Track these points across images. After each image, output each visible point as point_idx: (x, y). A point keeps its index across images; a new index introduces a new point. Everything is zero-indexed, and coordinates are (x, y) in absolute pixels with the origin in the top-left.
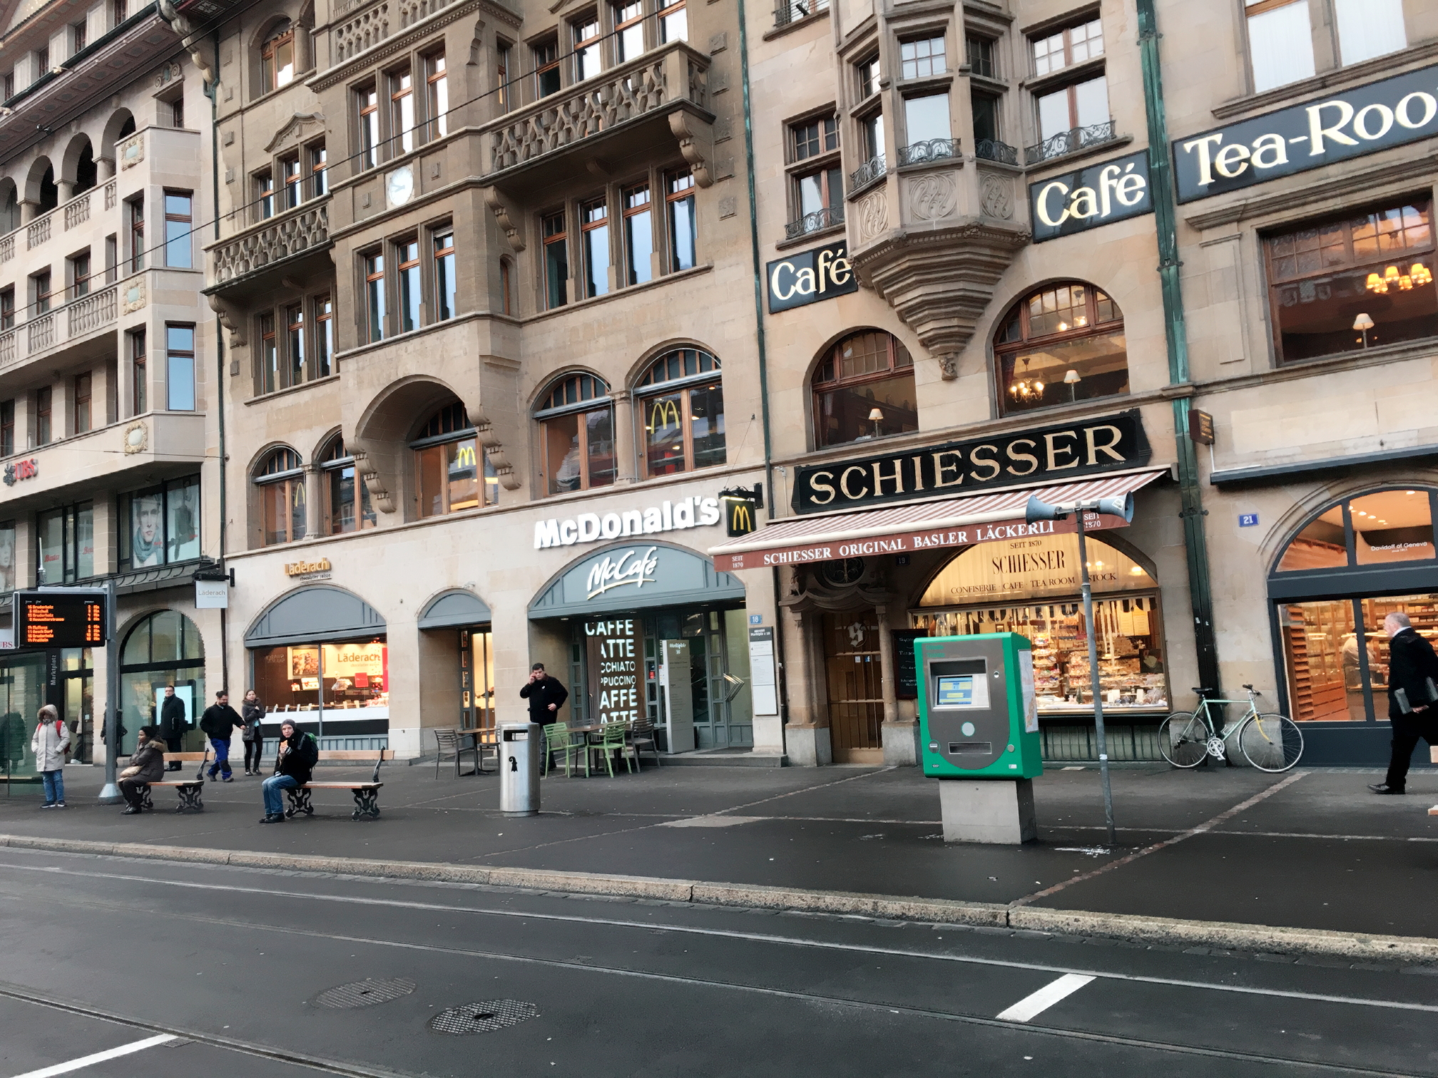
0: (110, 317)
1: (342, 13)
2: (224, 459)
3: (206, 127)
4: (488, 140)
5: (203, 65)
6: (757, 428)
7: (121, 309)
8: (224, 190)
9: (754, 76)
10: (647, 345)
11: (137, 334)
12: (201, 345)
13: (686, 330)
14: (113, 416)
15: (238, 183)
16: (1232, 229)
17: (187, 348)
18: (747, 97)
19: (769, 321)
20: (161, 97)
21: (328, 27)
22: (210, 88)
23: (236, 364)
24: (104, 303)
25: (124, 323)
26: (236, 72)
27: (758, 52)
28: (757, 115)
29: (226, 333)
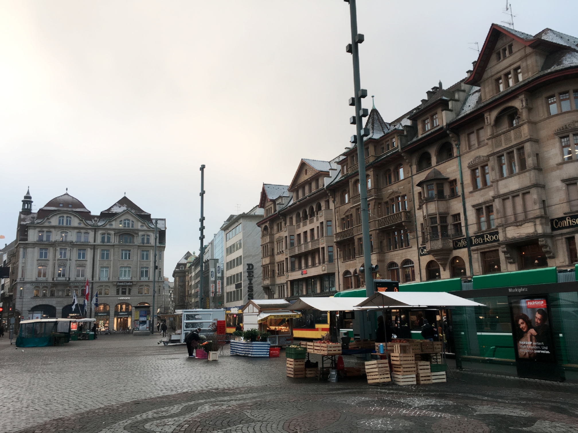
0: (319, 244)
1: (354, 196)
2: (339, 272)
3: (333, 208)
4: (377, 222)
5: (332, 198)
6: (419, 275)
7: (320, 244)
8: (337, 221)
9: (417, 215)
10: (404, 259)
11: (323, 248)
12: (334, 250)
13: (409, 257)
14: (319, 263)
15: (339, 220)
16: (476, 252)
17: (332, 251)
18: (416, 219)
19: (421, 257)
20: (325, 201)
21: (352, 198)
22: (334, 202)
23: (340, 254)
24: (317, 242)
25: (321, 246)
26: (338, 199)
27: (417, 211)
28: (417, 222)
29: (338, 249)
